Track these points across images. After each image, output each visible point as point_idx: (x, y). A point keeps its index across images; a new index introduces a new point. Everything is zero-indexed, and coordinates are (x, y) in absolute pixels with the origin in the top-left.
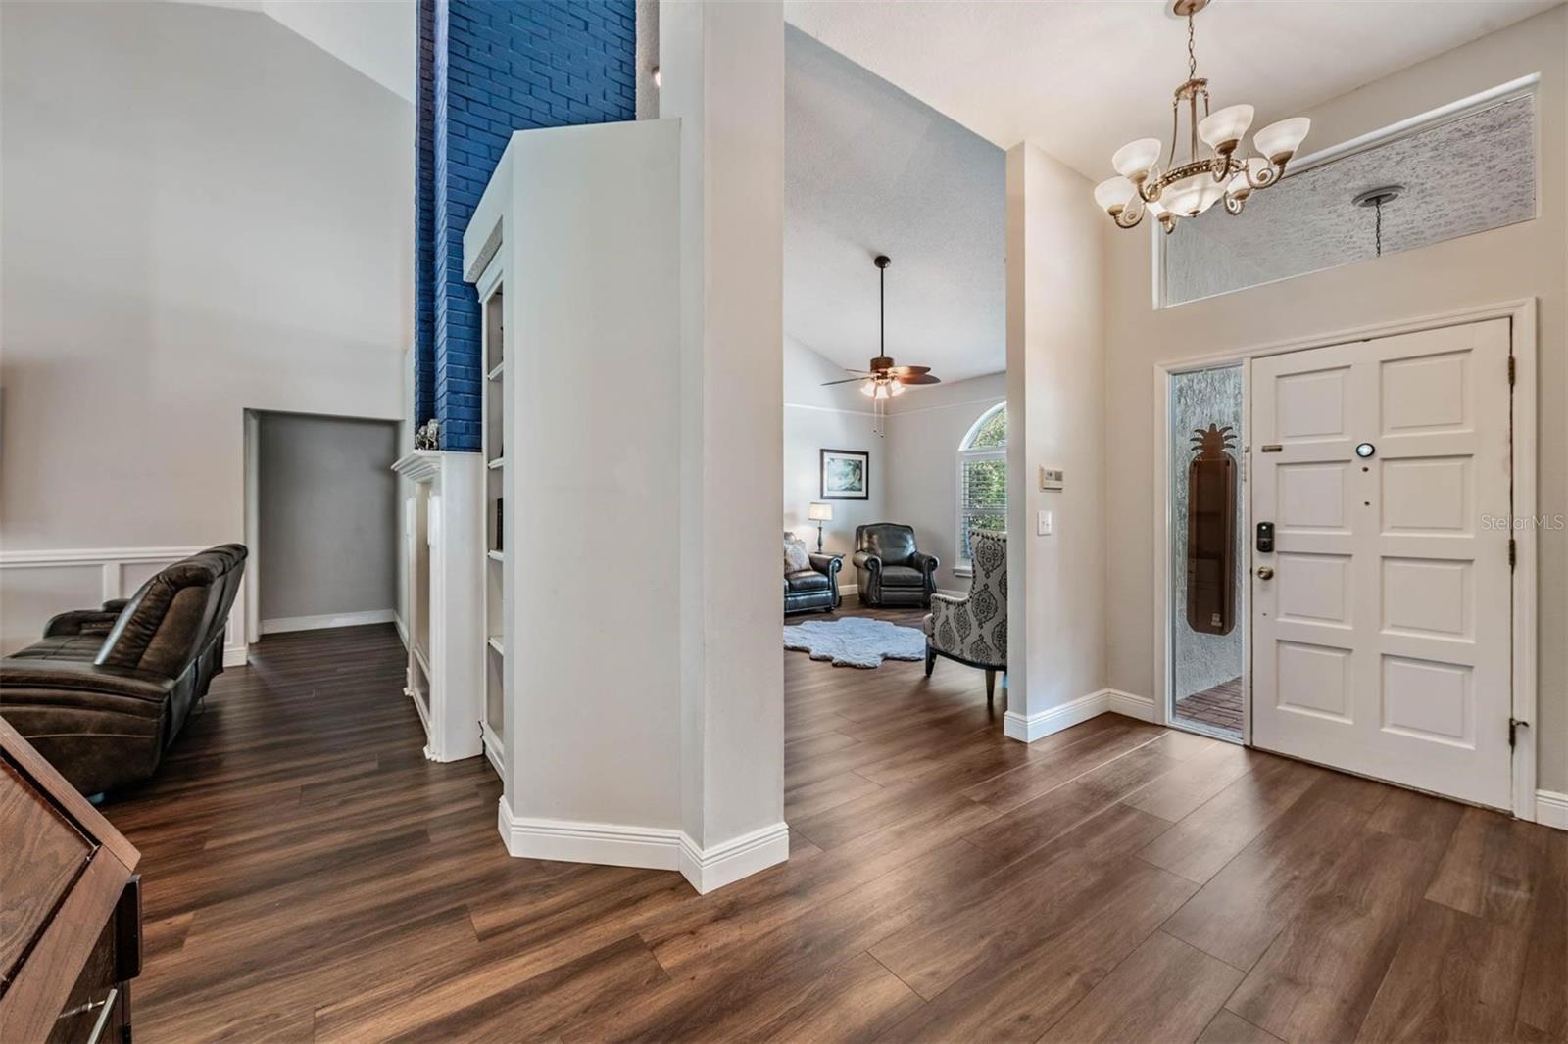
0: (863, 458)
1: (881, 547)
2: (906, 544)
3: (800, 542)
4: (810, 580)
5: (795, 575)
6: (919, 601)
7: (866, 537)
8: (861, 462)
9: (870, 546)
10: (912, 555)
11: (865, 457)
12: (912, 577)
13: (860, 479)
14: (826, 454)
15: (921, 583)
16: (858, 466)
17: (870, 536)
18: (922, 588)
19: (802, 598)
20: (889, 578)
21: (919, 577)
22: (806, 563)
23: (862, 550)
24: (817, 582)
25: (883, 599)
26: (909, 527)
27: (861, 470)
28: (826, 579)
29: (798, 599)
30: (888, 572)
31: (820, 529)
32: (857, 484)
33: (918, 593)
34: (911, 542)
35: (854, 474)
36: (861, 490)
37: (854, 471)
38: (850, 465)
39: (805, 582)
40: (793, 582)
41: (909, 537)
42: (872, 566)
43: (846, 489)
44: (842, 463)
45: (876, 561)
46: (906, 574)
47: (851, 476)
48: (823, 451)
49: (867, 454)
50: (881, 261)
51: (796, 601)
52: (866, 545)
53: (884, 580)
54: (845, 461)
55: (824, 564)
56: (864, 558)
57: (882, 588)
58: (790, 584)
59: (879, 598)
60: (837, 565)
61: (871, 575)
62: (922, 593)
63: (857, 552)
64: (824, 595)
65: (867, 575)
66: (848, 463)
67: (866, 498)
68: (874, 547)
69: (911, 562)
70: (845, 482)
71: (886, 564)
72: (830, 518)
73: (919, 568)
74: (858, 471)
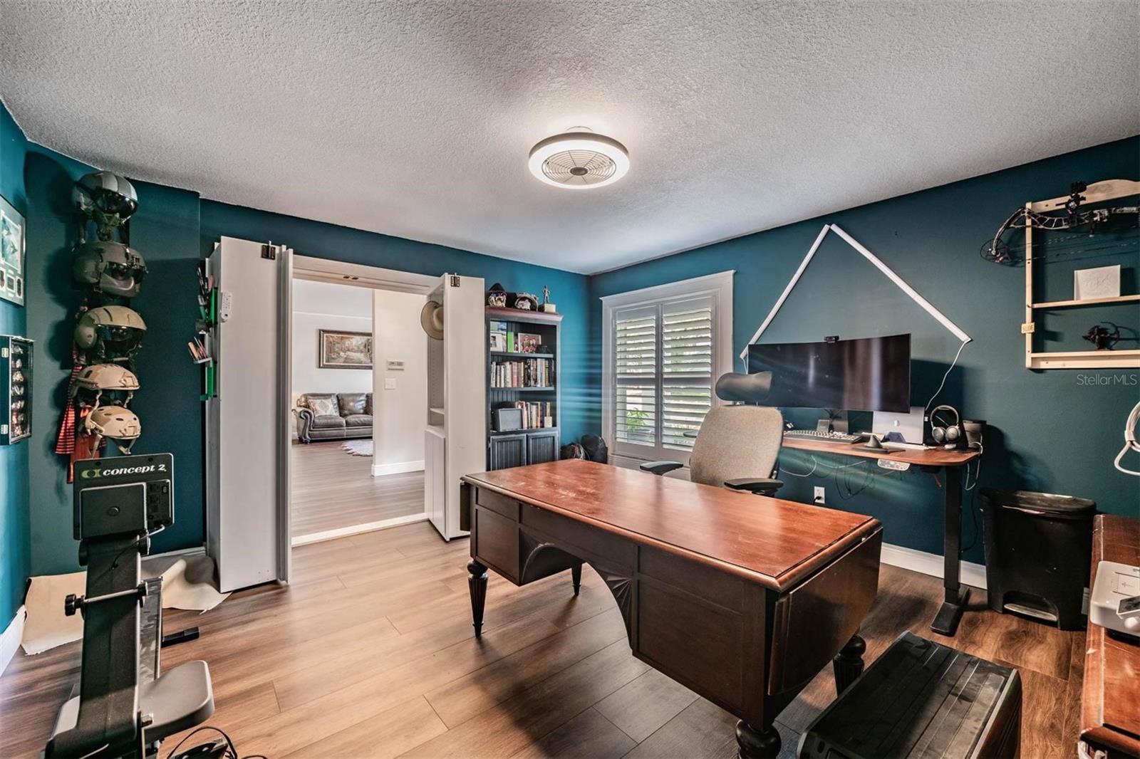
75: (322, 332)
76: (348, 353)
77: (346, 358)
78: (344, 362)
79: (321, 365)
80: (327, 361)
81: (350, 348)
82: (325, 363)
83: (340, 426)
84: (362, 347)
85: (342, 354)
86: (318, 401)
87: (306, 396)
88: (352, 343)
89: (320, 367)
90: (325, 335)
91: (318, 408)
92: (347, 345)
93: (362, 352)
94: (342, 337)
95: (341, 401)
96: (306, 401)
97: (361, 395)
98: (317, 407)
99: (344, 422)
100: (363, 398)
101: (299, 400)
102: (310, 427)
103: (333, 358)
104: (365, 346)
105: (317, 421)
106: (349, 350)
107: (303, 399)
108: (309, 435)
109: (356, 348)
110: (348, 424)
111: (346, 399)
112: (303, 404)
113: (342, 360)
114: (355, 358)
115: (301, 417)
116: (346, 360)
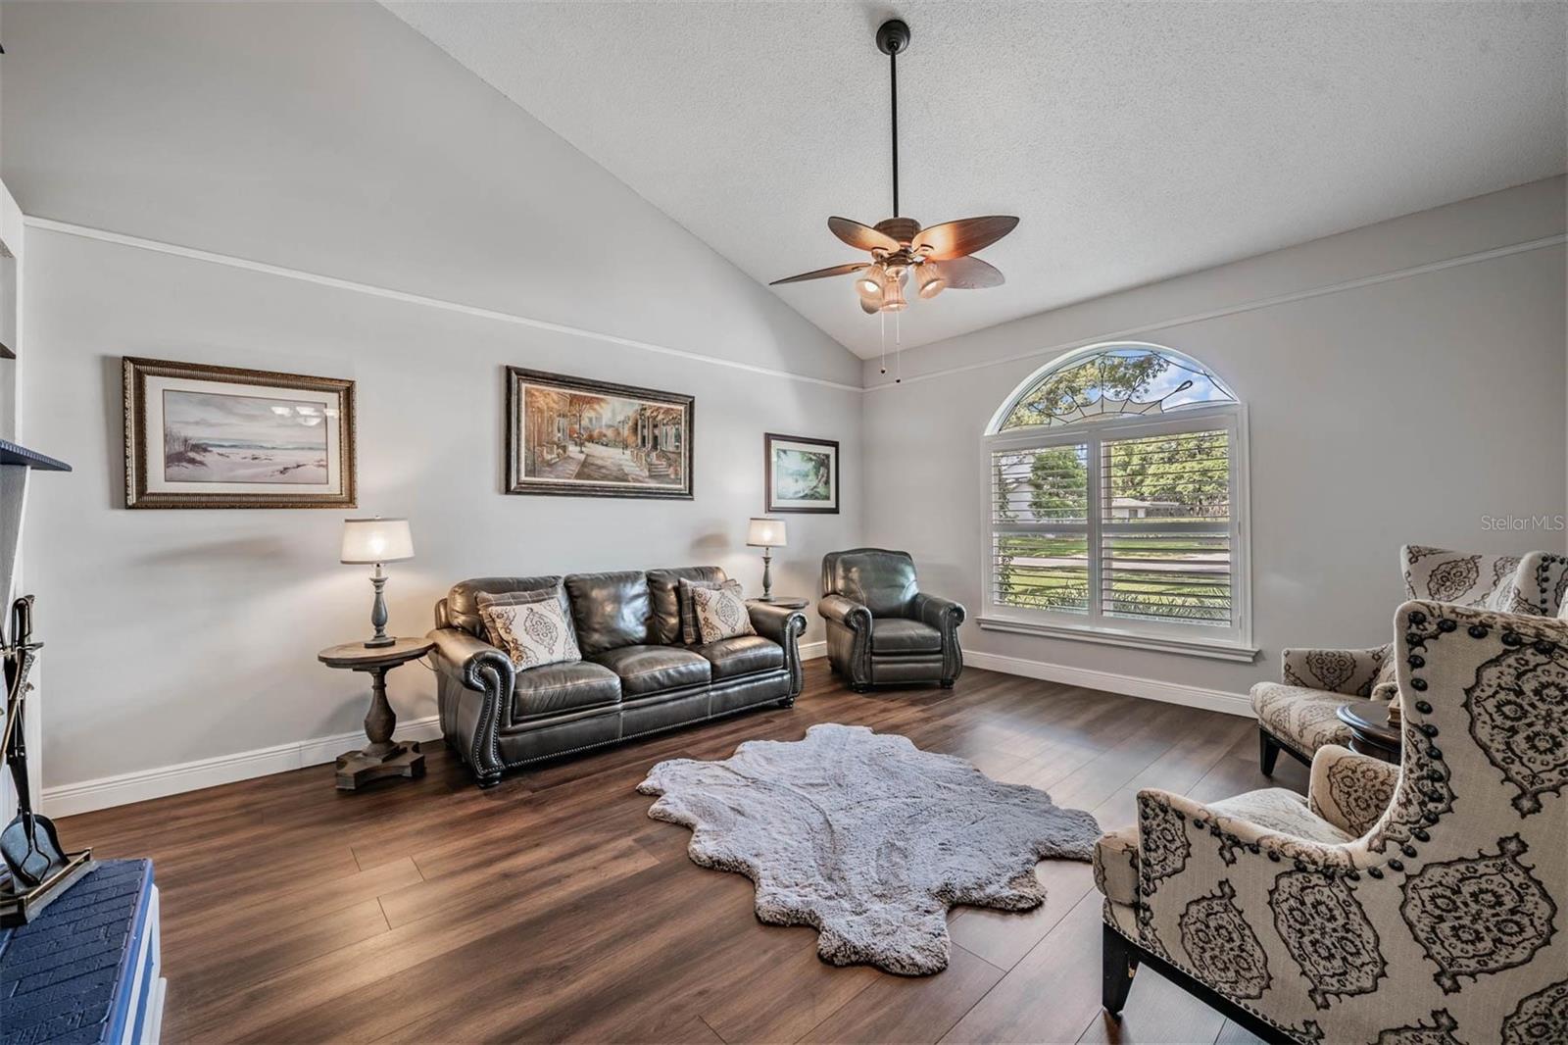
0: (831, 451)
1: (864, 587)
2: (902, 580)
3: (731, 584)
4: (750, 654)
5: (722, 648)
6: (934, 678)
7: (840, 572)
8: (828, 456)
9: (847, 585)
10: (915, 598)
11: (834, 449)
12: (924, 638)
13: (827, 483)
14: (774, 442)
15: (939, 649)
16: (822, 462)
17: (847, 570)
18: (940, 656)
19: (736, 689)
20: (885, 642)
21: (933, 639)
22: (742, 622)
23: (835, 592)
24: (764, 657)
25: (875, 676)
26: (906, 554)
27: (828, 468)
28: (779, 651)
29: (729, 691)
30: (884, 630)
31: (767, 560)
32: (821, 490)
33: (933, 664)
34: (912, 577)
35: (817, 474)
36: (827, 498)
37: (817, 470)
38: (811, 459)
39: (742, 661)
40: (719, 662)
41: (908, 570)
42: (857, 623)
43: (803, 497)
44: (799, 456)
45: (863, 613)
46: (912, 633)
47: (812, 477)
48: (769, 438)
49: (835, 445)
50: (892, 34)
51: (726, 696)
52: (840, 584)
53: (875, 645)
54: (803, 453)
55: (776, 625)
56: (843, 608)
57: (873, 658)
58: (713, 666)
59: (870, 675)
60: (799, 624)
61: (855, 637)
62: (938, 665)
63: (826, 595)
64: (777, 679)
65: (847, 636)
66: (808, 457)
67: (835, 511)
68: (853, 586)
69: (913, 611)
70: (803, 486)
71: (878, 615)
72: (783, 542)
73: (931, 621)
74: (822, 470)
75: (513, 377)
76: (590, 448)
77: (584, 464)
78: (579, 476)
79: (513, 485)
80: (531, 472)
81: (595, 433)
82: (523, 478)
83: (604, 698)
84: (626, 432)
85: (573, 450)
86: (519, 613)
87: (469, 589)
88: (599, 419)
89: (508, 490)
90: (524, 386)
91: (524, 639)
92: (585, 422)
93: (626, 447)
94: (573, 397)
95: (580, 601)
96: (472, 608)
97: (631, 577)
98: (519, 633)
99: (617, 682)
100: (640, 587)
101: (444, 602)
102: (502, 723)
103: (549, 464)
104: (635, 430)
105: (527, 692)
106: (591, 439)
107: (459, 603)
108: (501, 751)
109: (610, 433)
110: (629, 690)
111: (596, 593)
112: (460, 620)
113: (574, 468)
114: (608, 463)
115: (468, 685)
116: (586, 468)
